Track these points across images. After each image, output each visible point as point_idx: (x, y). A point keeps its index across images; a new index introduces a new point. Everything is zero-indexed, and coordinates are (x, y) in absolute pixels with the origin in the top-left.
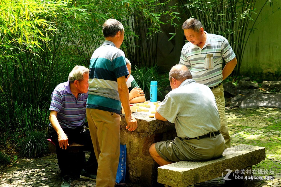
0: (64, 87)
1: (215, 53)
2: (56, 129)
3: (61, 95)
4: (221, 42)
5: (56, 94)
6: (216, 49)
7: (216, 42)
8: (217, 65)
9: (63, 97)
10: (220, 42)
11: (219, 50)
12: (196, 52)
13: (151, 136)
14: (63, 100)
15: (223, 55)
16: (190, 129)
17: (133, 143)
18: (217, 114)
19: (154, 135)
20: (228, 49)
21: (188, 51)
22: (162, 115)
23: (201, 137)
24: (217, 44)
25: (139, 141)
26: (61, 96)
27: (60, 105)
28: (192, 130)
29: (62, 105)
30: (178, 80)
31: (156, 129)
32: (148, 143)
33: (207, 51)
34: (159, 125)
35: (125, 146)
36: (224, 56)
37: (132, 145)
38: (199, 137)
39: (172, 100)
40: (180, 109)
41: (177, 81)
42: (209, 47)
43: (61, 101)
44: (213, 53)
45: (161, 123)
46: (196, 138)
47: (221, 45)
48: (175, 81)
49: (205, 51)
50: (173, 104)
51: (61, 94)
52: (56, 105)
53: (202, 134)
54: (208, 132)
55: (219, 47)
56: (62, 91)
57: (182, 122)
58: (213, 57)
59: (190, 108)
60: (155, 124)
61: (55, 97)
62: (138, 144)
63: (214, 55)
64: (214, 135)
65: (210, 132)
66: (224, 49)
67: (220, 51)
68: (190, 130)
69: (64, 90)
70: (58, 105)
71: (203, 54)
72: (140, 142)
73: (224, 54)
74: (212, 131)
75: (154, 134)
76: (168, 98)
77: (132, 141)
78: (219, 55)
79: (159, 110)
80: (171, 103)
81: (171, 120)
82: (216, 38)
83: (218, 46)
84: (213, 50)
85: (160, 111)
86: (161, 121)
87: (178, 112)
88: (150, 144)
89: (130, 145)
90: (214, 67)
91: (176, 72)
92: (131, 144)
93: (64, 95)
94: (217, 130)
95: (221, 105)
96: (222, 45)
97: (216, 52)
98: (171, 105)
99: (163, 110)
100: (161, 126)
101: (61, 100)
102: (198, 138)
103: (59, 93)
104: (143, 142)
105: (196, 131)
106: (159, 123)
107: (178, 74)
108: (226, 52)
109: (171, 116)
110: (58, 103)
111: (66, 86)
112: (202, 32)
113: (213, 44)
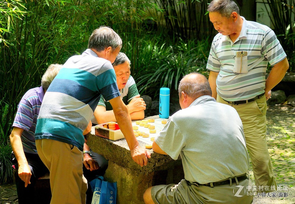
0: (36, 94)
1: (250, 51)
2: (18, 157)
3: (31, 106)
4: (262, 36)
5: (25, 105)
6: (254, 44)
7: (256, 34)
8: (254, 68)
9: (34, 109)
10: (261, 34)
11: (259, 46)
12: (227, 47)
13: (149, 174)
14: (34, 113)
15: (265, 54)
16: (199, 169)
17: (126, 181)
18: (243, 150)
19: (153, 174)
20: (273, 46)
21: (218, 44)
22: (161, 146)
23: (216, 184)
24: (255, 38)
25: (133, 179)
26: (32, 108)
27: (28, 120)
28: (203, 172)
29: (33, 120)
30: (189, 95)
31: (154, 166)
32: (145, 184)
33: (240, 47)
34: (159, 161)
35: (115, 184)
36: (267, 55)
37: (125, 184)
38: (214, 183)
39: (176, 126)
40: (187, 140)
41: (188, 98)
42: (243, 41)
43: (31, 115)
44: (248, 51)
45: (162, 157)
46: (208, 185)
47: (261, 39)
48: (186, 97)
49: (237, 47)
50: (176, 131)
51: (32, 104)
52: (24, 120)
53: (217, 179)
54: (227, 177)
55: (258, 42)
56: (33, 100)
57: (189, 159)
58: (247, 57)
59: (200, 139)
60: (152, 159)
61: (23, 108)
62: (132, 184)
63: (249, 53)
64: (237, 181)
65: (230, 176)
66: (266, 45)
67: (260, 49)
68: (200, 171)
69: (36, 99)
70: (27, 121)
71: (234, 50)
72: (134, 181)
73: (267, 52)
74: (234, 176)
75: (153, 171)
76: (171, 123)
77: (124, 178)
78: (259, 53)
79: (158, 139)
80: (174, 130)
81: (174, 156)
82: (257, 28)
83: (257, 40)
84: (249, 46)
85: (159, 141)
86: (160, 155)
87: (183, 144)
88: (147, 185)
89: (122, 184)
90: (249, 71)
91: (188, 84)
92: (123, 182)
93: (36, 106)
94: (242, 174)
95: (259, 128)
96: (263, 39)
97: (253, 50)
98: (174, 133)
99: (163, 140)
100: (162, 162)
101: (30, 112)
102: (212, 185)
103: (28, 104)
104: (138, 182)
105: (208, 174)
106: (158, 157)
107: (191, 87)
108: (269, 51)
109: (174, 150)
110: (27, 118)
111: (39, 94)
112: (235, 18)
113: (250, 38)
